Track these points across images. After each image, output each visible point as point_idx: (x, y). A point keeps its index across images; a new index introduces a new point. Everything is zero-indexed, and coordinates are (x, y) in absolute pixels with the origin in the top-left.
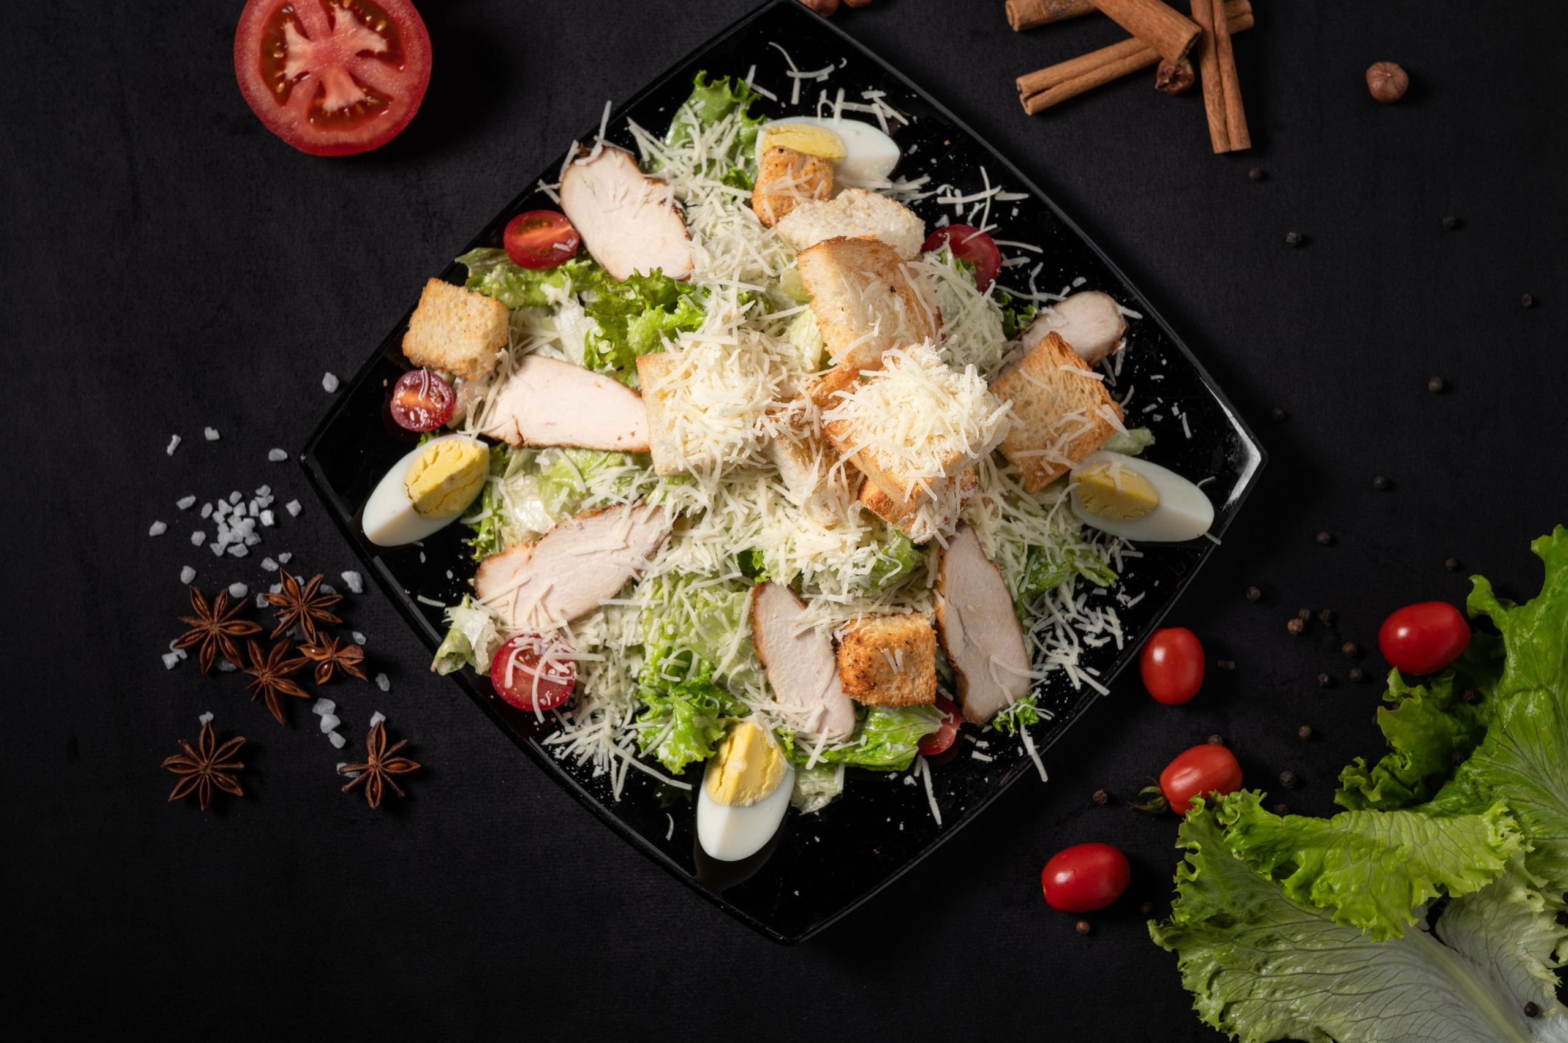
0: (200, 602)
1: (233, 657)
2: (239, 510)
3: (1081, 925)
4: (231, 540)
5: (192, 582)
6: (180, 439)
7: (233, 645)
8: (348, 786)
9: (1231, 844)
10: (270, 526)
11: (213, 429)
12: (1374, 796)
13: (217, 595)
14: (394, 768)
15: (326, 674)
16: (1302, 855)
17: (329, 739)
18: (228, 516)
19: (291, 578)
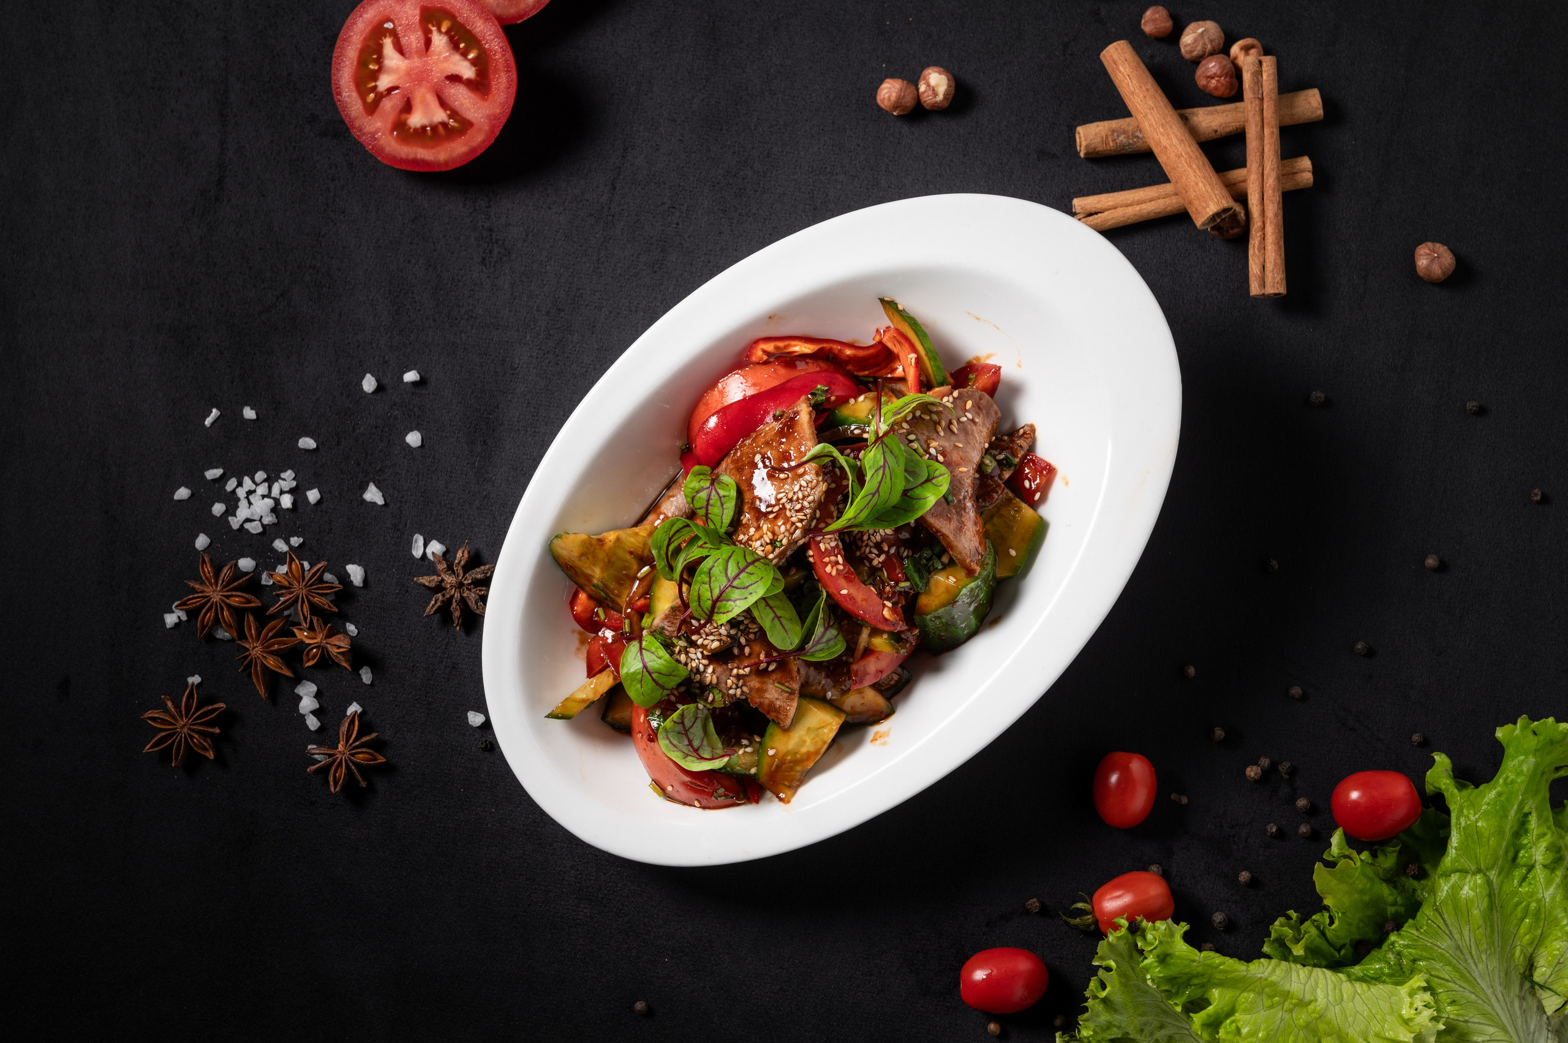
0: (208, 569)
1: (230, 626)
2: (262, 489)
3: (992, 1027)
4: (249, 517)
5: (205, 549)
6: (219, 413)
7: (231, 615)
8: (313, 768)
9: (1146, 970)
10: (288, 509)
11: (252, 409)
12: (1298, 950)
13: (225, 565)
14: (360, 758)
15: (314, 658)
16: (1215, 994)
17: (305, 720)
18: (250, 493)
19: (296, 560)
